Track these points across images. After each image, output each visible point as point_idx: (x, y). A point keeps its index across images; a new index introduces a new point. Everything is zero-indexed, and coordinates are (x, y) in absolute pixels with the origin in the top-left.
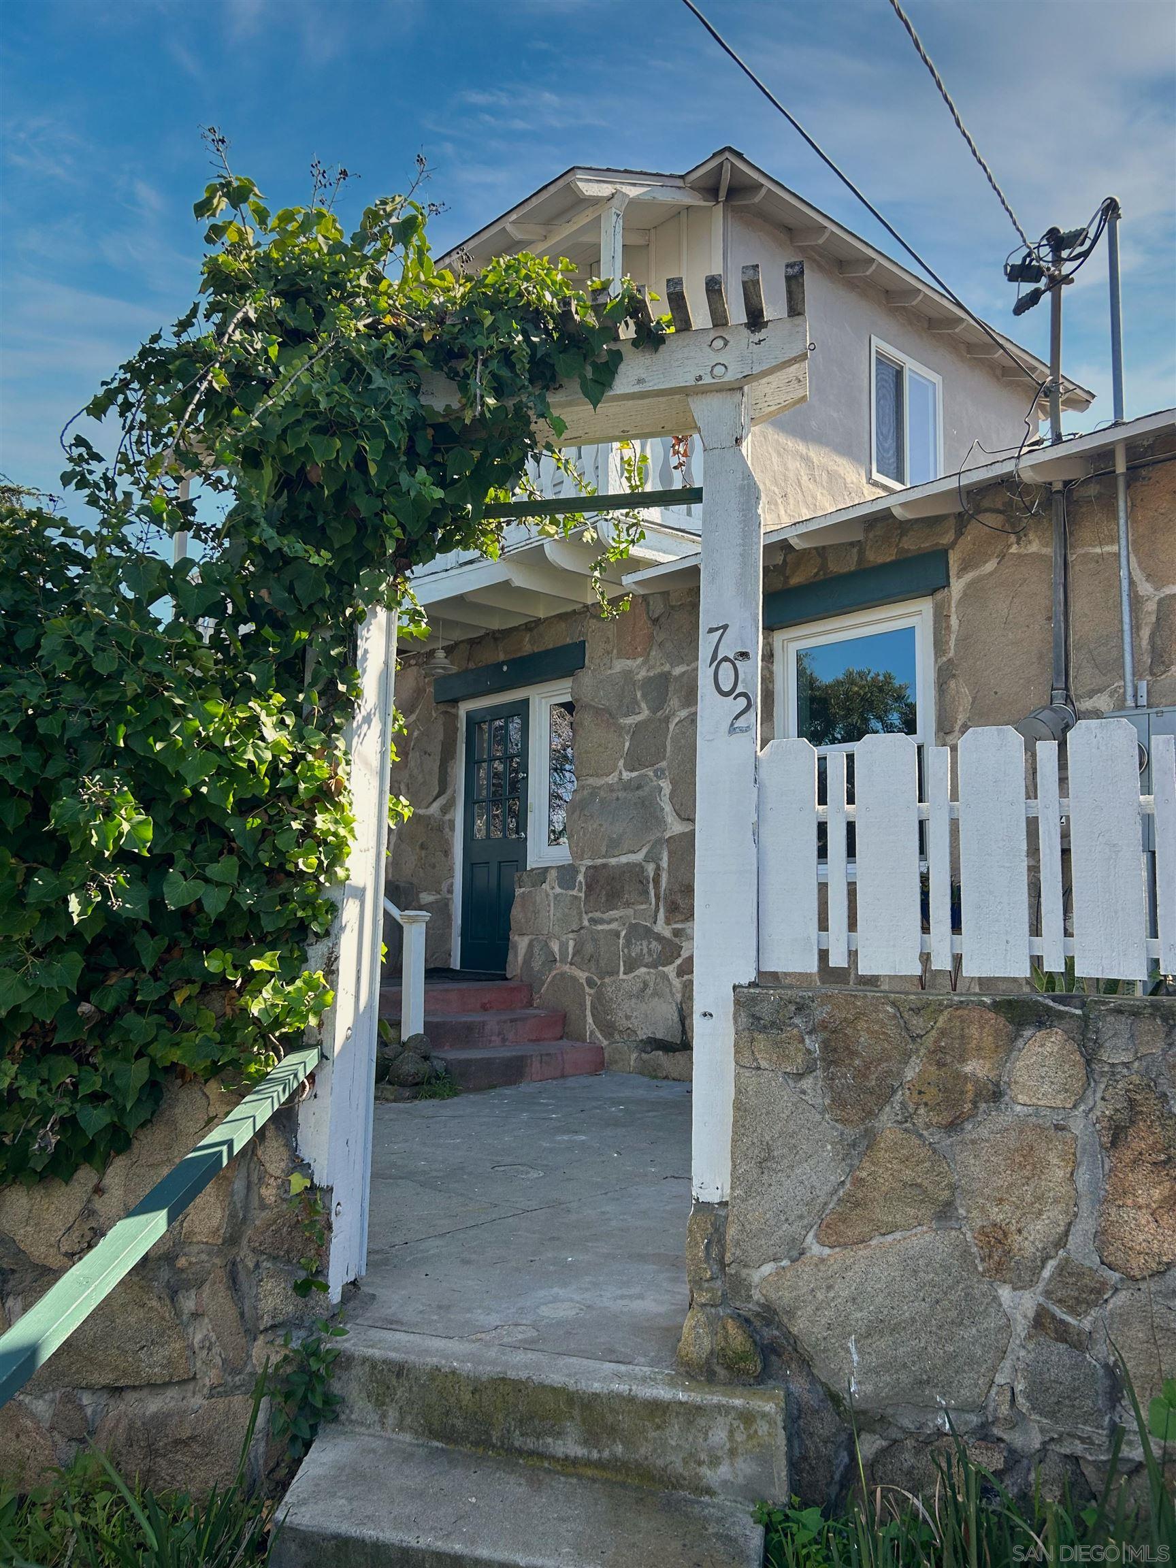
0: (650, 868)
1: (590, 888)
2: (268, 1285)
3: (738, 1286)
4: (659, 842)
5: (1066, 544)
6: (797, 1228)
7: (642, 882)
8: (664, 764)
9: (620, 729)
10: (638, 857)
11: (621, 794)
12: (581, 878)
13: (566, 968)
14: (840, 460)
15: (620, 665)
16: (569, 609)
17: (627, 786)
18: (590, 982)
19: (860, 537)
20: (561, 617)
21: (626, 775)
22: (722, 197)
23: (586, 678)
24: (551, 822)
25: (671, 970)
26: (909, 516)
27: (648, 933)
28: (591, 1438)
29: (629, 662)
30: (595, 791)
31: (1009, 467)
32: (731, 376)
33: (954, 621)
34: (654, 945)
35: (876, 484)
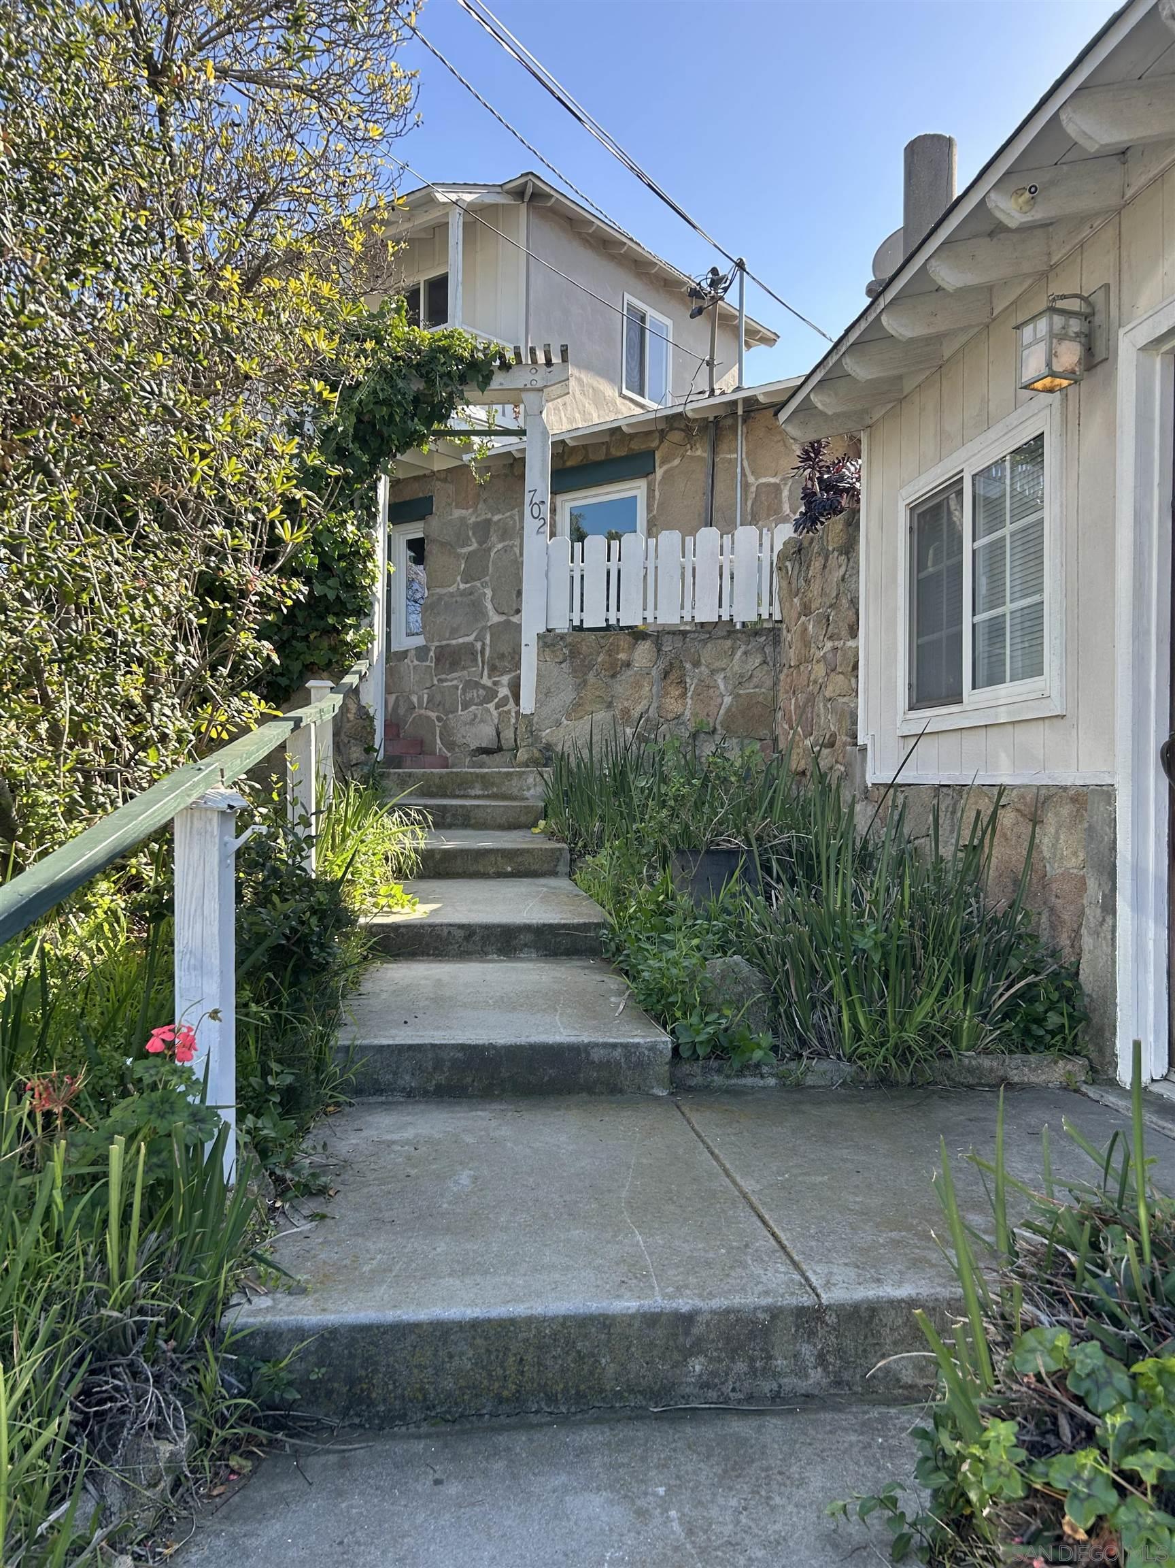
0: (479, 645)
1: (438, 660)
2: (354, 749)
3: (537, 739)
4: (484, 628)
5: (714, 451)
6: (559, 716)
7: (473, 654)
8: (487, 578)
9: (458, 556)
10: (471, 638)
11: (459, 599)
12: (432, 654)
13: (423, 711)
14: (602, 381)
15: (458, 513)
16: (421, 473)
17: (463, 593)
18: (439, 719)
19: (607, 439)
20: (416, 478)
21: (462, 586)
22: (527, 199)
23: (434, 521)
24: (407, 622)
25: (491, 706)
26: (632, 431)
27: (477, 685)
28: (485, 787)
29: (464, 511)
30: (441, 597)
31: (680, 409)
32: (539, 385)
33: (657, 493)
34: (481, 692)
35: (625, 397)
